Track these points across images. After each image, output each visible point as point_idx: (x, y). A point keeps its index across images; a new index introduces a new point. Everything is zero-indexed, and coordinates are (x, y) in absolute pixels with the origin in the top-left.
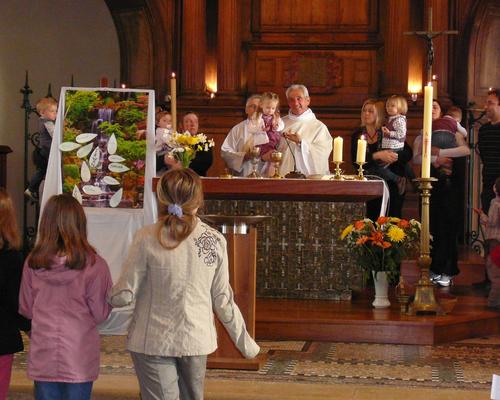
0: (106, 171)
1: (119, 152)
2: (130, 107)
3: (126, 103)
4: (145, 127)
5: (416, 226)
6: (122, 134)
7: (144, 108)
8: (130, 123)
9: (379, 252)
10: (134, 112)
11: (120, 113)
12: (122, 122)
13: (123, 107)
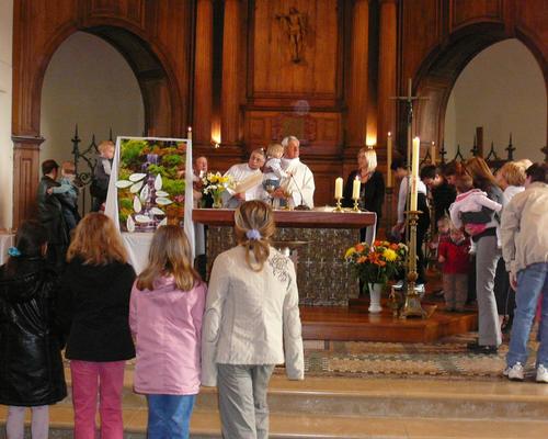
0: (153, 203)
1: (163, 189)
2: (172, 153)
3: (170, 149)
4: (184, 169)
5: (404, 249)
6: (166, 174)
7: (183, 154)
8: (172, 166)
9: (376, 268)
10: (175, 157)
11: (164, 157)
12: (166, 165)
13: (166, 153)
